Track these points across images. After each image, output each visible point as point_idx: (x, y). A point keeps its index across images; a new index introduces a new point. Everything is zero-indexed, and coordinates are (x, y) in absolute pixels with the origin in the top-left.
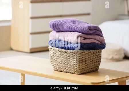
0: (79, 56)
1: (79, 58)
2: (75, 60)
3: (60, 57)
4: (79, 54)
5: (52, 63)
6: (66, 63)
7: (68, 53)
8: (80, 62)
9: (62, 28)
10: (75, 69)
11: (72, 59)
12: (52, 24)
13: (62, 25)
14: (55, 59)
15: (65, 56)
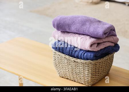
0: (92, 67)
1: (92, 69)
2: (87, 71)
3: (67, 65)
4: (92, 65)
5: (57, 68)
6: (75, 73)
7: (78, 63)
8: (92, 74)
9: (69, 29)
10: (86, 81)
11: (83, 70)
12: (56, 24)
13: (69, 26)
14: (61, 66)
15: (74, 65)
